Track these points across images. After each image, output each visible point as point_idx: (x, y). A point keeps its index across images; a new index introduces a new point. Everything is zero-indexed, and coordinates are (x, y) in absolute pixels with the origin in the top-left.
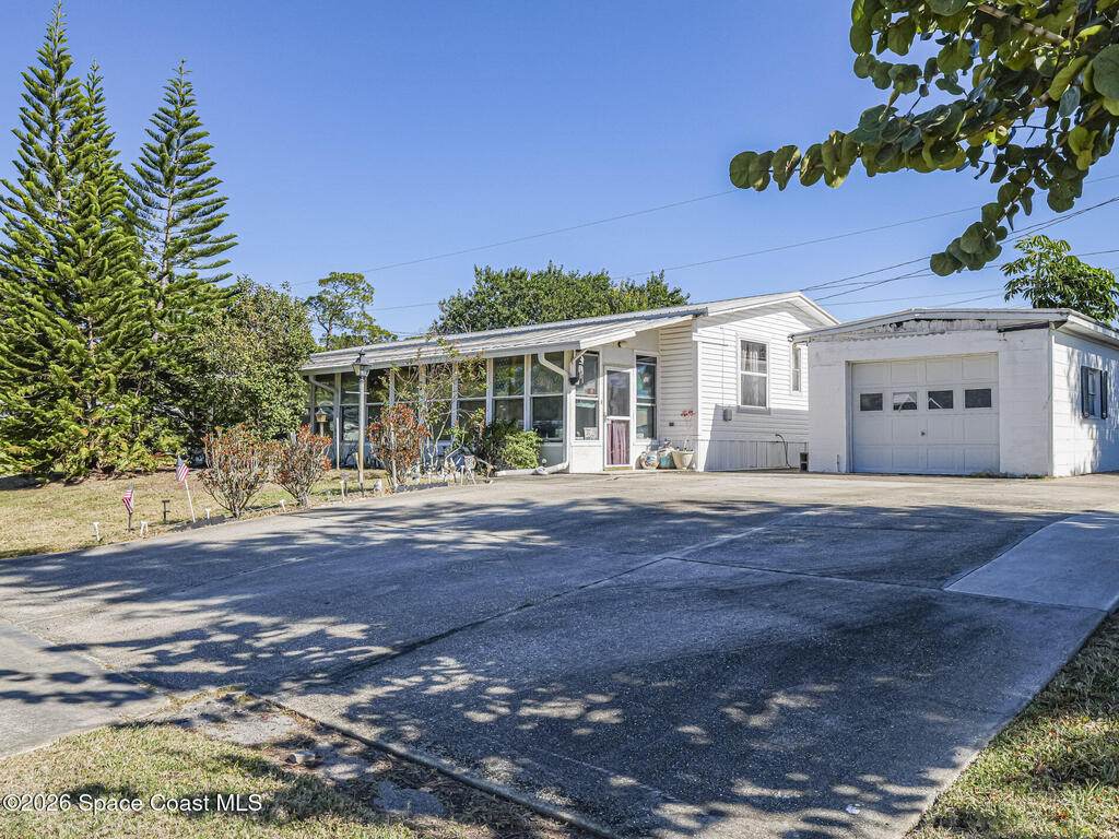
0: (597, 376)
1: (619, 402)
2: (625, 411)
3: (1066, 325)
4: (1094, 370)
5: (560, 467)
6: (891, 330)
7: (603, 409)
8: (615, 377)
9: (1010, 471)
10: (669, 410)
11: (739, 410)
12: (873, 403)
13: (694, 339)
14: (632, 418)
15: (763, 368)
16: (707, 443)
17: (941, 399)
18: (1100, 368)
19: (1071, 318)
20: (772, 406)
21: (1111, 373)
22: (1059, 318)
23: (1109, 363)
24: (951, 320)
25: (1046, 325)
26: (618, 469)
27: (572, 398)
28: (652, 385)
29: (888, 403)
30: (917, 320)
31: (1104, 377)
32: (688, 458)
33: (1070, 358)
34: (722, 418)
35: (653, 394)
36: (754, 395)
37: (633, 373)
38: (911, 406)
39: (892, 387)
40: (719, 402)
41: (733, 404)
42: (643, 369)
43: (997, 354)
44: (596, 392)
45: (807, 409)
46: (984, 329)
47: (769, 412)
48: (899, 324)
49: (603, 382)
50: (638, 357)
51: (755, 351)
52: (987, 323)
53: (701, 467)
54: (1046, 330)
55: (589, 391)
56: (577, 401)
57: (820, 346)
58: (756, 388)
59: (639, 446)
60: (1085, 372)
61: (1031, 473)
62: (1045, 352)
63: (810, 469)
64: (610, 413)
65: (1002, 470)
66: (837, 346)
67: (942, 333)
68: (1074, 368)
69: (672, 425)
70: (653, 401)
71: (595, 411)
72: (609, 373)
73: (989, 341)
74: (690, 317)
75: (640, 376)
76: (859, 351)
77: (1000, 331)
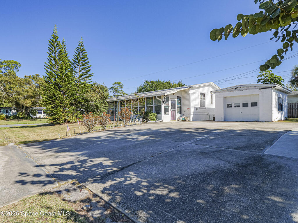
0: (169, 101)
1: (173, 106)
2: (175, 108)
3: (275, 87)
4: (280, 98)
5: (161, 120)
6: (234, 89)
7: (170, 108)
8: (172, 101)
9: (262, 121)
10: (184, 108)
11: (199, 108)
12: (229, 106)
13: (190, 92)
14: (176, 110)
15: (204, 99)
16: (192, 115)
17: (245, 105)
18: (282, 97)
19: (277, 86)
20: (207, 107)
21: (284, 99)
22: (274, 86)
23: (283, 96)
24: (248, 87)
25: (271, 87)
26: (173, 121)
27: (163, 106)
28: (180, 102)
29: (233, 106)
30: (240, 87)
31: (282, 99)
32: (188, 118)
33: (276, 95)
34: (195, 109)
35: (181, 105)
36: (202, 104)
37: (176, 100)
38: (239, 106)
39: (233, 103)
40: (195, 106)
41: (198, 106)
42: (178, 99)
43: (259, 94)
44: (168, 104)
45: (215, 107)
46: (256, 89)
47: (206, 108)
48: (236, 88)
49: (170, 102)
50: (177, 97)
51: (203, 95)
52: (257, 87)
53: (191, 120)
54: (271, 89)
55: (167, 104)
56: (164, 106)
57: (217, 94)
58: (203, 103)
59: (178, 116)
60: (279, 98)
61: (267, 121)
62: (271, 93)
63: (215, 120)
64: (171, 109)
65: (260, 120)
66: (222, 93)
67: (246, 90)
68: (276, 98)
69: (185, 111)
70: (181, 106)
71: (168, 108)
72: (171, 100)
73: (257, 91)
74: (189, 88)
75: (178, 101)
76: (227, 94)
77: (260, 89)
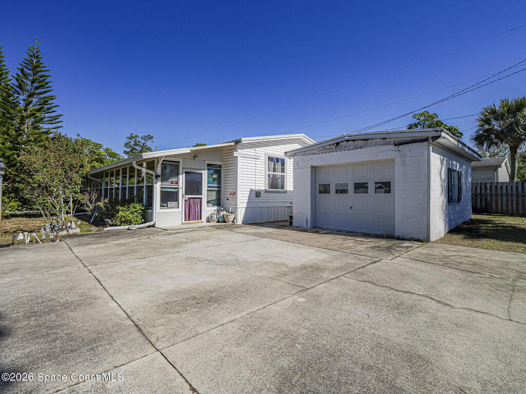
0: (177, 174)
1: (194, 187)
2: (199, 191)
3: (440, 140)
4: (454, 171)
5: (152, 223)
6: (333, 147)
7: (181, 192)
8: (189, 176)
9: (401, 236)
10: (226, 194)
11: (266, 191)
12: (325, 189)
13: (235, 155)
14: (204, 196)
15: (283, 170)
16: (244, 210)
17: (361, 187)
18: (458, 169)
19: (443, 134)
20: (288, 189)
21: (463, 173)
22: (435, 134)
23: (462, 167)
24: (366, 140)
25: (426, 140)
26: (192, 223)
27: (158, 187)
28: (219, 180)
29: (333, 189)
30: (347, 141)
31: (459, 175)
32: (231, 217)
33: (442, 162)
34: (254, 196)
35: (219, 183)
36: (275, 184)
37: (205, 173)
38: (344, 191)
39: (334, 181)
40: (253, 188)
41: (263, 188)
42: (212, 171)
43: (393, 160)
44: (177, 183)
45: (292, 189)
46: (386, 144)
47: (286, 192)
48: (338, 144)
49: (182, 178)
50: (208, 165)
52: (387, 140)
53: (240, 221)
54: (426, 143)
55: (172, 182)
56: (161, 188)
57: (299, 158)
59: (208, 210)
60: (450, 171)
61: (415, 237)
62: (426, 156)
63: (294, 225)
64: (186, 194)
65: (396, 234)
66: (307, 157)
67: (361, 148)
68: (444, 169)
69: (228, 199)
70: (220, 187)
71: (177, 193)
72: (186, 173)
73: (387, 152)
74: (233, 144)
75: (210, 175)
76: (319, 160)
77: (396, 145)
